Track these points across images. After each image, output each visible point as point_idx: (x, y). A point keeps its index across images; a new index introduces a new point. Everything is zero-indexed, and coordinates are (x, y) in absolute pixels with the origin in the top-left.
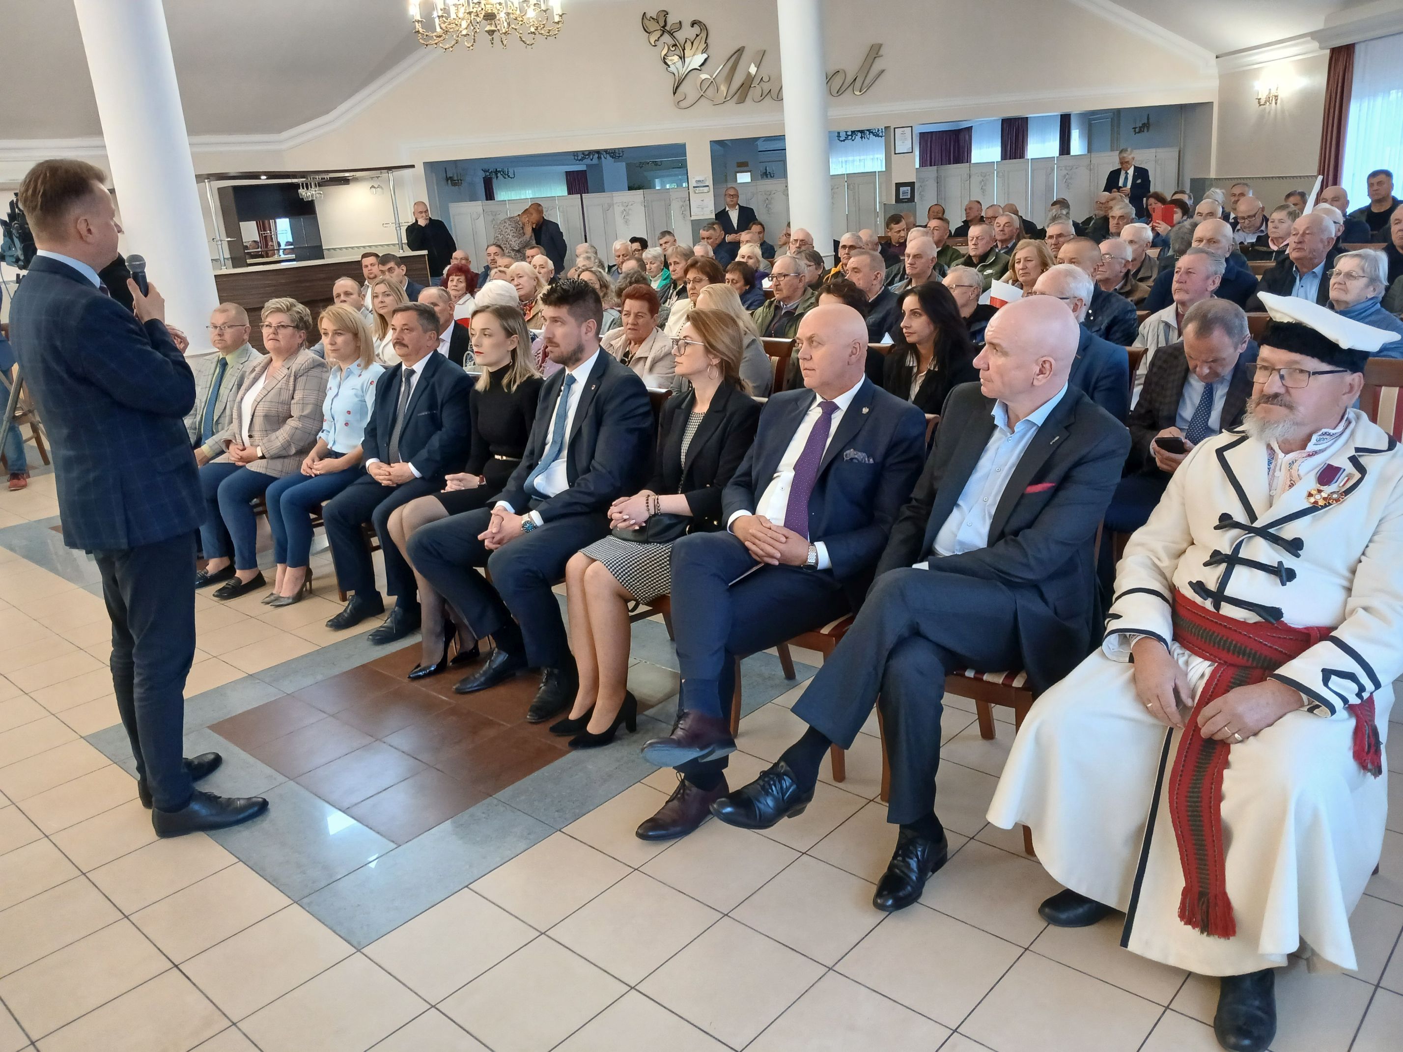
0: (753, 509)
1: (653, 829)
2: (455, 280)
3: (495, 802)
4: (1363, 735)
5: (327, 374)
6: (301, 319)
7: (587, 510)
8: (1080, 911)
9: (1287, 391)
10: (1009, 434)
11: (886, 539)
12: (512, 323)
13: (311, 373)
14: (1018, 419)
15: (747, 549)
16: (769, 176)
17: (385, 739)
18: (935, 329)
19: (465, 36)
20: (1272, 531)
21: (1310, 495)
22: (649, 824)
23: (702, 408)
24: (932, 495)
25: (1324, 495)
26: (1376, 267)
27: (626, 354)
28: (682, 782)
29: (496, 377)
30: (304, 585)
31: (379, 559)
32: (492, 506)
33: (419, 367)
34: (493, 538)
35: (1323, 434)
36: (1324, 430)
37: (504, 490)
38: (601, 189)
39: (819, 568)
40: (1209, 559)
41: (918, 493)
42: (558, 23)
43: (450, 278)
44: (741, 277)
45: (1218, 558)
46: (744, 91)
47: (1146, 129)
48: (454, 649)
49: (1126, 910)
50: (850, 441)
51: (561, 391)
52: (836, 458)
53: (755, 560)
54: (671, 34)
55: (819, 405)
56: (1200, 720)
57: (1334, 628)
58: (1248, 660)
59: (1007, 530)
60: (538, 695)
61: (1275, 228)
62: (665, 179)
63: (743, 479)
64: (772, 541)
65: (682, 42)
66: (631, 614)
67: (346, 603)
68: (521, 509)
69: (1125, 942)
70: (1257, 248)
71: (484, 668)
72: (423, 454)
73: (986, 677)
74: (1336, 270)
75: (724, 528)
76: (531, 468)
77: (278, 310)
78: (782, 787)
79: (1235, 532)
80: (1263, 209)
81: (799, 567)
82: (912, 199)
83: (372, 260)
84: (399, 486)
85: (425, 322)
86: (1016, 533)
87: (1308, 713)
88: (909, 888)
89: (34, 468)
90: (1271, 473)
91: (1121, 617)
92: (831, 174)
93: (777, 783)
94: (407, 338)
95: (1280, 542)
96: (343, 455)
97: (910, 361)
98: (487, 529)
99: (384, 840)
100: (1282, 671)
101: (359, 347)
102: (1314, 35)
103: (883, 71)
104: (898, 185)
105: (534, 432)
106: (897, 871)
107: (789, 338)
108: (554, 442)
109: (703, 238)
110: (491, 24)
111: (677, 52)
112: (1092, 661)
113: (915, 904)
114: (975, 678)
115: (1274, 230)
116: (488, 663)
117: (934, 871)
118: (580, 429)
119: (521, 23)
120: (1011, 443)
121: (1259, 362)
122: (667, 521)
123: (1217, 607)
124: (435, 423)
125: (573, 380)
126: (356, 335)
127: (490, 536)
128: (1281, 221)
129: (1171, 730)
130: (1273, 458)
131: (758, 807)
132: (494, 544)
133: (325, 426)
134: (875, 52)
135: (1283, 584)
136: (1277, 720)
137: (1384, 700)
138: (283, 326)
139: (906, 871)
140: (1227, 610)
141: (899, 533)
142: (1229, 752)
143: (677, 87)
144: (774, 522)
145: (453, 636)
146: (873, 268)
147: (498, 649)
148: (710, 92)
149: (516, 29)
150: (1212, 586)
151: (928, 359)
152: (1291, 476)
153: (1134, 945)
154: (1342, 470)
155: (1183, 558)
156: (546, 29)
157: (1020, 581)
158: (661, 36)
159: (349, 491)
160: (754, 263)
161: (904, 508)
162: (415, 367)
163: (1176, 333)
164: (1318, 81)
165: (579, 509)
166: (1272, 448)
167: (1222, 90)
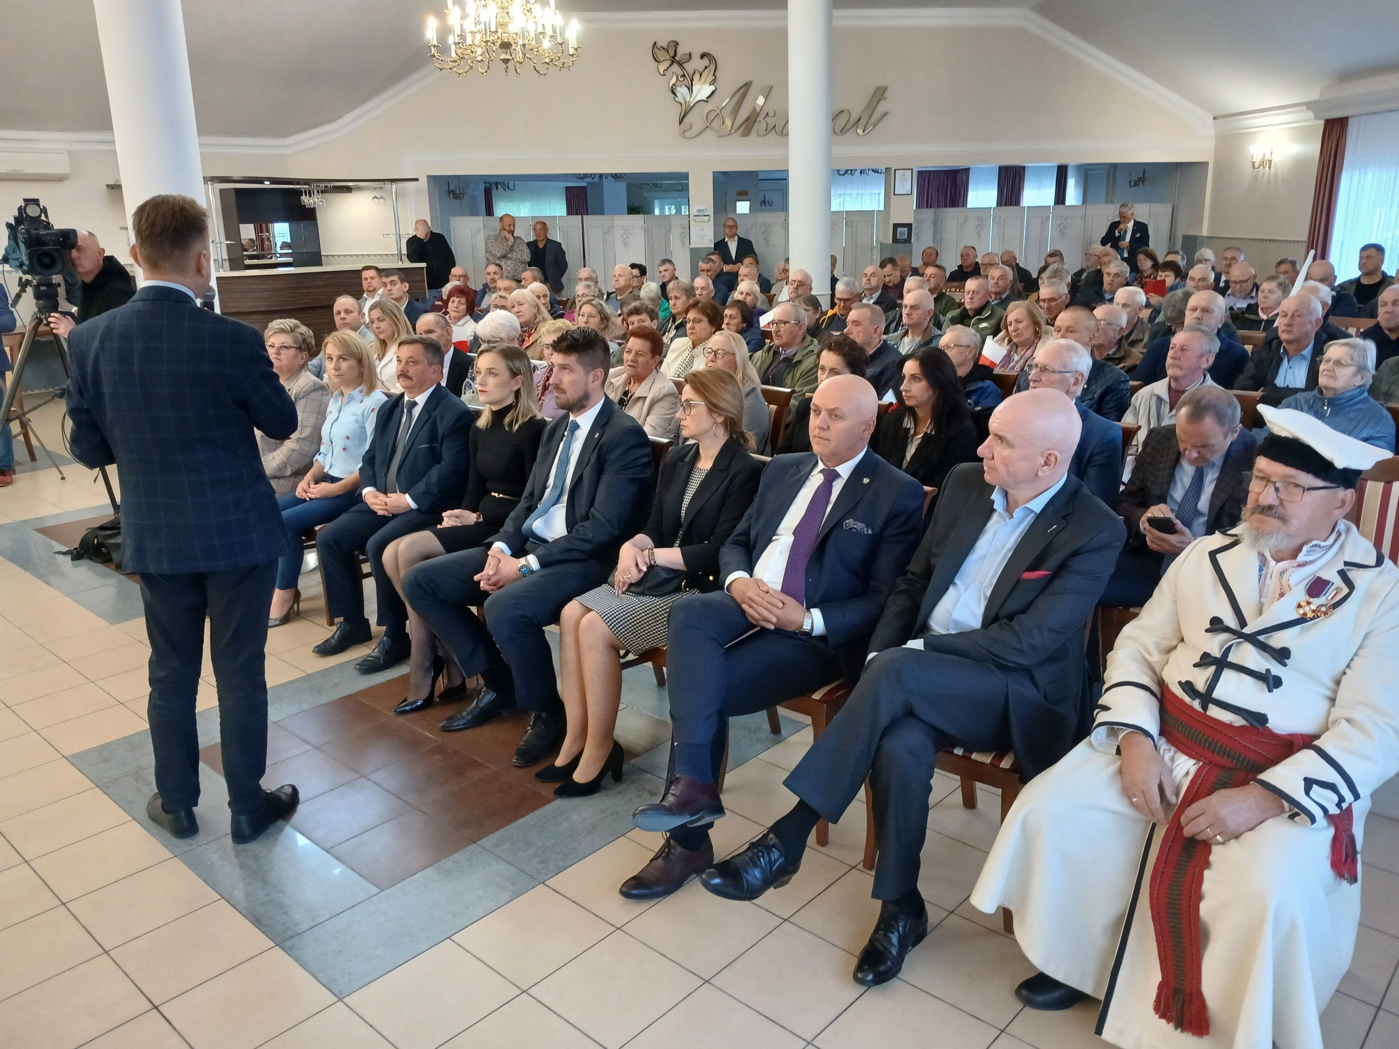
0: (750, 569)
1: (636, 887)
2: (456, 302)
3: (478, 848)
4: (1341, 845)
5: (327, 397)
6: (304, 340)
7: (584, 556)
8: (1056, 994)
9: (1282, 503)
10: (1007, 519)
11: (882, 609)
12: (517, 364)
13: (311, 396)
14: (1017, 505)
15: (743, 612)
16: (767, 204)
17: (369, 776)
18: (934, 393)
19: (480, 61)
20: (1261, 638)
21: (1299, 606)
22: (633, 882)
23: (705, 464)
24: (928, 572)
25: (1313, 607)
26: (1365, 356)
27: (626, 393)
28: (668, 840)
29: (498, 416)
30: (292, 607)
31: (369, 586)
32: (489, 546)
33: (421, 399)
34: (489, 579)
35: (1313, 546)
36: (1315, 542)
37: (501, 530)
38: (600, 212)
39: (814, 634)
40: (1199, 660)
41: (915, 566)
42: (572, 55)
43: (451, 300)
44: (739, 312)
45: (1208, 660)
46: (748, 125)
47: (1141, 184)
48: (442, 683)
49: (1102, 997)
50: (850, 511)
51: (564, 435)
52: (836, 525)
53: (751, 623)
54: (680, 64)
55: (822, 471)
56: (1183, 819)
57: (1317, 737)
58: (1232, 763)
59: (1001, 614)
60: (525, 738)
61: (1265, 298)
62: (664, 201)
63: (741, 538)
64: (769, 606)
65: (691, 74)
66: (622, 661)
67: (334, 628)
68: (518, 552)
69: (1099, 1031)
70: (1246, 315)
71: (471, 707)
72: (421, 486)
73: (974, 756)
74: (1326, 356)
75: (722, 588)
76: (530, 510)
77: (282, 331)
78: (770, 859)
79: (1225, 636)
80: (1255, 276)
81: (794, 633)
82: (908, 240)
83: (372, 273)
84: (395, 516)
85: (430, 355)
86: (1011, 617)
87: (1290, 821)
88: (889, 963)
89: (20, 464)
90: (1262, 580)
91: (1110, 709)
92: (832, 210)
93: (766, 855)
94: (412, 371)
95: (1268, 650)
96: (339, 479)
97: (908, 423)
98: (482, 570)
99: (369, 885)
100: (1265, 776)
101: (363, 373)
102: (1310, 105)
103: (886, 114)
104: (896, 226)
105: (535, 476)
106: (877, 944)
107: (787, 388)
108: (555, 486)
109: (703, 271)
110: (506, 53)
111: (686, 83)
112: (1080, 751)
113: (895, 979)
114: (963, 757)
115: (1264, 300)
116: (475, 702)
117: (914, 946)
118: (581, 476)
119: (535, 53)
120: (1009, 527)
121: (1255, 472)
122: (664, 575)
123: (1205, 708)
124: (434, 456)
125: (576, 426)
126: (360, 361)
127: (486, 577)
128: (1270, 291)
129: (1154, 826)
130: (1264, 565)
131: (746, 879)
132: (490, 585)
133: (323, 449)
134: (880, 94)
135: (1270, 691)
136: (1257, 826)
137: (1360, 809)
138: (286, 347)
139: (885, 944)
140: (1214, 712)
141: (895, 605)
142: (1210, 852)
143: (683, 117)
144: (771, 585)
145: (442, 671)
146: (872, 322)
147: (487, 688)
148: (716, 124)
149: (530, 59)
150: (1201, 687)
151: (925, 422)
152: (1281, 584)
153: (1108, 1034)
154: (1330, 584)
155: (1173, 654)
156: (561, 61)
157: (1012, 665)
158: (670, 65)
159: (343, 519)
160: (753, 300)
161: (900, 580)
162: (417, 399)
163: (1168, 406)
164: (1312, 148)
165: (576, 555)
166: (1263, 555)
167: (1217, 150)
